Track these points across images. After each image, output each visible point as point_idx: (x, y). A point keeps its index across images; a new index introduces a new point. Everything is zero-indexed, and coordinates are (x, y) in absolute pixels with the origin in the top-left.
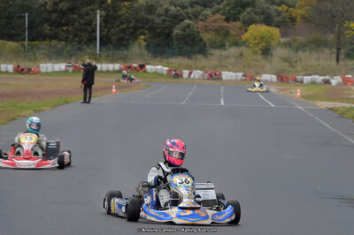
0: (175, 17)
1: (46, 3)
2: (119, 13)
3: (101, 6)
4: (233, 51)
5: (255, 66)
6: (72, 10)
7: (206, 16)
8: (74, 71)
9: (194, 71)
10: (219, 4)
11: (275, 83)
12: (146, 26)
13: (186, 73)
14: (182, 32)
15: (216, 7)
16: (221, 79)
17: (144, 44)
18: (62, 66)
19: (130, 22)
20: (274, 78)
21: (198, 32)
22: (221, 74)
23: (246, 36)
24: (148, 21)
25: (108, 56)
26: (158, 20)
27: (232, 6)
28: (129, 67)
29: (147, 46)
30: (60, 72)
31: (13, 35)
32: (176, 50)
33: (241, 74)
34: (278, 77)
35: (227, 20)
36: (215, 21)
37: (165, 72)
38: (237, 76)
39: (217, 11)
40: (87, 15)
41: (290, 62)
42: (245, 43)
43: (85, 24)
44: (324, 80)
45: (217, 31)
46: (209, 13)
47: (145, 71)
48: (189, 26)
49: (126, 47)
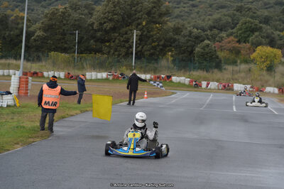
0: (197, 38)
1: (93, 23)
2: (152, 33)
3: (137, 27)
4: (243, 67)
5: (261, 80)
6: (114, 29)
7: (222, 38)
8: (113, 79)
9: (211, 83)
10: (233, 28)
11: (276, 94)
12: (173, 45)
13: (204, 84)
14: (202, 50)
15: (230, 31)
16: (233, 90)
17: (171, 59)
18: (104, 75)
19: (161, 40)
20: (276, 91)
21: (215, 51)
22: (233, 86)
23: (254, 55)
24: (175, 40)
25: (141, 68)
26: (182, 40)
27: (243, 30)
28: (158, 77)
29: (174, 61)
30: (102, 79)
31: (65, 48)
32: (197, 65)
33: (250, 86)
34: (279, 89)
35: (239, 42)
36: (229, 42)
37: (187, 83)
39: (231, 34)
40: (126, 34)
42: (253, 61)
43: (123, 41)
45: (231, 51)
46: (225, 35)
47: (171, 81)
48: (208, 46)
49: (156, 60)
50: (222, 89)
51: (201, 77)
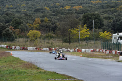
11: (48, 51)
13: (13, 47)
14: (6, 32)
16: (27, 50)
20: (48, 49)
22: (27, 48)
37: (5, 47)
41: (52, 44)
44: (67, 50)
48: (8, 30)
50: (22, 49)
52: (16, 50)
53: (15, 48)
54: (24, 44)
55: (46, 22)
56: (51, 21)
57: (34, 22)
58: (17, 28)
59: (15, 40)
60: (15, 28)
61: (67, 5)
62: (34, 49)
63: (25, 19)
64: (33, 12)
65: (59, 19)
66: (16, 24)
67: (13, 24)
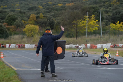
9: (12, 45)
13: (7, 46)
16: (25, 48)
22: (24, 46)
33: (35, 45)
38: (32, 46)
44: (76, 47)
50: (18, 48)
51: (4, 42)
52: (11, 48)
53: (10, 46)
54: (20, 41)
55: (41, 18)
56: (47, 17)
57: (29, 18)
58: (12, 25)
59: (10, 37)
60: (10, 24)
61: (58, 3)
62: (33, 47)
63: (20, 16)
64: (27, 11)
65: (54, 15)
66: (11, 20)
67: (7, 21)
